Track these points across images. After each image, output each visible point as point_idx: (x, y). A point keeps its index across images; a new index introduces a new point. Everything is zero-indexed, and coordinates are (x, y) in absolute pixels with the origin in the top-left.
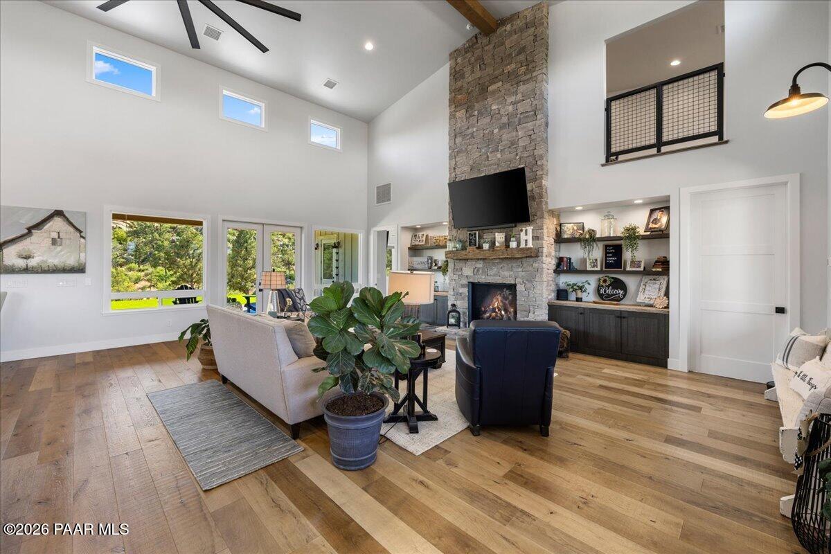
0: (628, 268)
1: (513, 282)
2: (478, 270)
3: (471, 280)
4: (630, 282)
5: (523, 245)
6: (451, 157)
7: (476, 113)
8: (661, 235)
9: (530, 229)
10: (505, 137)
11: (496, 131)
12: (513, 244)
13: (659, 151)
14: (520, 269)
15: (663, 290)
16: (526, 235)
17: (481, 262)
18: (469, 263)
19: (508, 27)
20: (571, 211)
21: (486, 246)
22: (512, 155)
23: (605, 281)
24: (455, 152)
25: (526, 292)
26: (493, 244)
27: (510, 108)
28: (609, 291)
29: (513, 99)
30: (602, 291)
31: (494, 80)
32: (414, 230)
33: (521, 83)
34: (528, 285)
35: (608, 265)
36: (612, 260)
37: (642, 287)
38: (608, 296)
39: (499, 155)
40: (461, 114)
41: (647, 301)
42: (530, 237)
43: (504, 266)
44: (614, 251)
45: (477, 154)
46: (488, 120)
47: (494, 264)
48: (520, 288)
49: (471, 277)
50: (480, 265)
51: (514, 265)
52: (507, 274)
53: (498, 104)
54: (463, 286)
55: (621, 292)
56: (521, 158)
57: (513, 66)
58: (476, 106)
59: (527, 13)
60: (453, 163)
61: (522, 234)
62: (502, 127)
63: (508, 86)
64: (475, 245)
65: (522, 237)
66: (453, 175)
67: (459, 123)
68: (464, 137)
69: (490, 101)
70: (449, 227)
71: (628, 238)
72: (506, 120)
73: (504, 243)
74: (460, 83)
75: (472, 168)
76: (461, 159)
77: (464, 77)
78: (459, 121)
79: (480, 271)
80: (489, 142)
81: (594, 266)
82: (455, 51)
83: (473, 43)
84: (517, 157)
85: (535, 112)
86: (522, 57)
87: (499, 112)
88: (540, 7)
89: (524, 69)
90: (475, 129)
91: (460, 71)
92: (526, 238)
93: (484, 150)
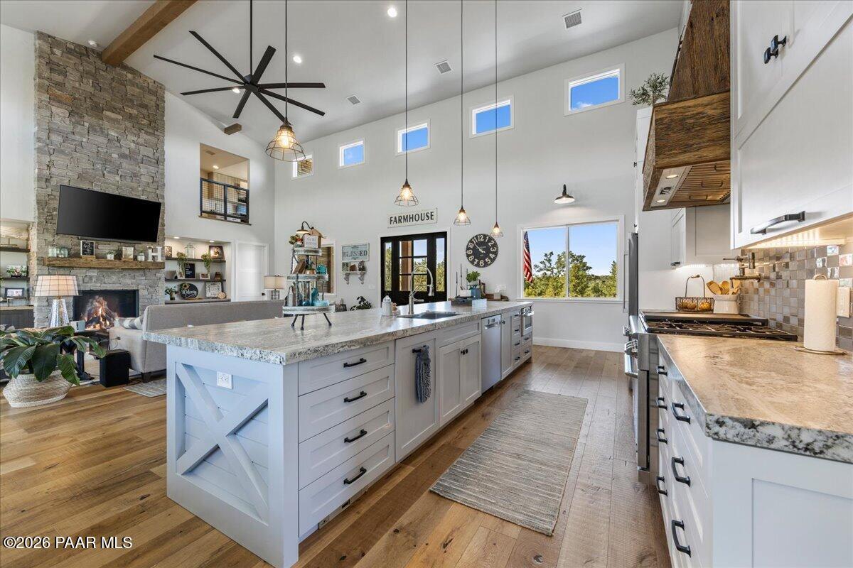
0: (201, 278)
1: (135, 288)
4: (199, 286)
5: (150, 259)
6: (39, 150)
7: (87, 125)
8: (220, 260)
9: (159, 248)
10: (124, 165)
12: (141, 258)
13: (226, 219)
14: (144, 278)
15: (221, 289)
16: (154, 252)
17: (96, 270)
18: (74, 271)
19: (130, 76)
20: (172, 239)
21: (110, 257)
22: (135, 185)
23: (185, 286)
24: (45, 147)
25: (150, 296)
26: (119, 256)
27: (133, 145)
28: (188, 292)
29: (135, 139)
30: (184, 292)
31: (113, 110)
33: (143, 132)
34: (151, 290)
35: (187, 276)
36: (189, 273)
37: (207, 289)
38: (188, 295)
39: (118, 178)
40: (60, 113)
41: (213, 296)
42: (159, 254)
43: (124, 275)
44: (189, 267)
45: (89, 166)
46: (101, 140)
47: (113, 273)
48: (142, 293)
50: (94, 273)
51: (137, 274)
52: (129, 282)
53: (117, 133)
55: (195, 292)
56: (143, 190)
57: (134, 112)
58: (87, 118)
59: (149, 81)
60: (46, 159)
61: (150, 251)
62: (122, 156)
63: (129, 124)
64: (92, 254)
65: (150, 253)
66: (46, 172)
67: (57, 120)
68: (66, 139)
69: (106, 124)
70: (38, 230)
71: (206, 260)
72: (127, 152)
73: (132, 257)
74: (59, 78)
75: (80, 176)
76: (60, 160)
77: (66, 76)
78: (57, 118)
79: (94, 279)
80: (106, 161)
81: (181, 276)
82: (49, 36)
83: (81, 52)
84: (140, 189)
85: (159, 162)
86: (145, 111)
87: (119, 141)
88: (161, 87)
89: (145, 122)
90: (84, 140)
91: (58, 65)
92: (154, 254)
93: (99, 166)
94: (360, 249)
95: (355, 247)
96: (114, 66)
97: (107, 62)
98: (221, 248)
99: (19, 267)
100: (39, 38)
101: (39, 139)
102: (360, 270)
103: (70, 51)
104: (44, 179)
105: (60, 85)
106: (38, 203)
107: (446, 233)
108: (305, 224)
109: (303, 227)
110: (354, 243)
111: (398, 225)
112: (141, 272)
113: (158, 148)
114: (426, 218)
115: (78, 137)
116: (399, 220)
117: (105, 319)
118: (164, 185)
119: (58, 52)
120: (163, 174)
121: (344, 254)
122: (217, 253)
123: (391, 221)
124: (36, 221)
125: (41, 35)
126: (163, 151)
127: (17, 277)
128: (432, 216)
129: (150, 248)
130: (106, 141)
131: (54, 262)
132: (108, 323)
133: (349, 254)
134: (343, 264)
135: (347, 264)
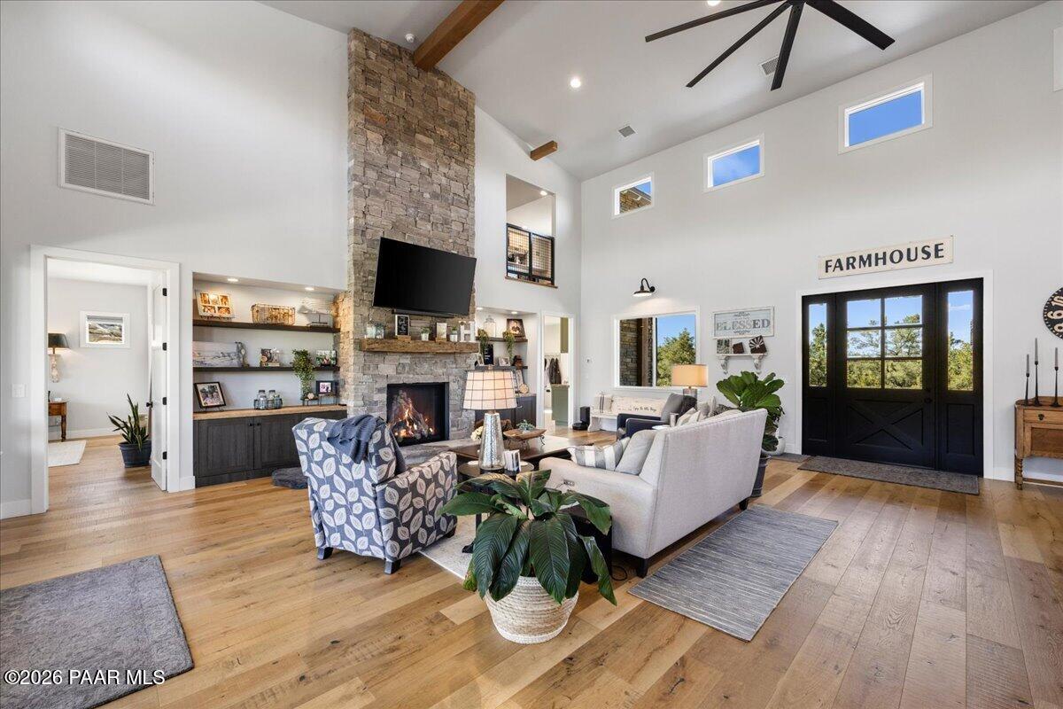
0: (502, 365)
1: (446, 380)
2: (404, 367)
3: (394, 381)
5: (462, 340)
7: (400, 154)
8: (521, 339)
9: (471, 324)
10: (436, 208)
11: (427, 195)
12: (454, 338)
13: (531, 280)
14: (454, 366)
15: (521, 380)
16: (467, 329)
17: (409, 356)
18: (388, 357)
19: (441, 83)
21: (425, 337)
22: (446, 235)
24: (365, 189)
26: (433, 335)
27: (444, 181)
29: (446, 171)
31: (425, 131)
32: (201, 281)
33: (454, 160)
39: (429, 227)
40: (374, 137)
42: (471, 332)
43: (436, 362)
45: (402, 212)
46: (415, 174)
47: (426, 360)
48: (452, 387)
49: (392, 377)
50: (406, 360)
51: (448, 361)
52: (440, 371)
53: (429, 163)
54: (380, 390)
56: (454, 242)
57: (445, 133)
58: (400, 145)
59: (460, 88)
60: (362, 203)
61: (462, 327)
62: (435, 196)
63: (440, 151)
64: (406, 334)
65: (463, 331)
66: (362, 222)
67: (372, 149)
68: (381, 175)
69: (418, 152)
70: (355, 302)
71: (507, 340)
72: (438, 191)
73: (445, 336)
74: (373, 91)
75: (394, 226)
76: (376, 204)
77: (380, 88)
78: (373, 147)
79: (407, 369)
80: (419, 204)
81: (481, 363)
82: (365, 34)
83: (394, 52)
84: (451, 241)
85: (468, 202)
86: (455, 132)
87: (430, 175)
88: (471, 96)
89: (456, 146)
90: (398, 175)
91: (372, 72)
92: (467, 332)
93: (411, 211)
94: (752, 318)
95: (742, 313)
96: (426, 70)
97: (418, 66)
98: (520, 321)
99: (328, 352)
100: (355, 38)
101: (355, 177)
102: (754, 351)
103: (384, 53)
104: (360, 231)
105: (374, 100)
106: (354, 264)
107: (981, 280)
108: (644, 282)
109: (642, 287)
110: (740, 308)
111: (845, 271)
112: (452, 358)
113: (467, 183)
114: (921, 255)
115: (391, 172)
116: (848, 264)
117: (412, 423)
118: (474, 234)
119: (372, 55)
120: (473, 218)
121: (717, 326)
122: (518, 329)
123: (827, 266)
124: (352, 289)
125: (358, 34)
126: (473, 187)
127: (325, 365)
128: (937, 250)
129: (462, 323)
130: (418, 176)
131: (373, 346)
132: (415, 426)
133: (729, 325)
134: (720, 342)
135: (727, 343)
